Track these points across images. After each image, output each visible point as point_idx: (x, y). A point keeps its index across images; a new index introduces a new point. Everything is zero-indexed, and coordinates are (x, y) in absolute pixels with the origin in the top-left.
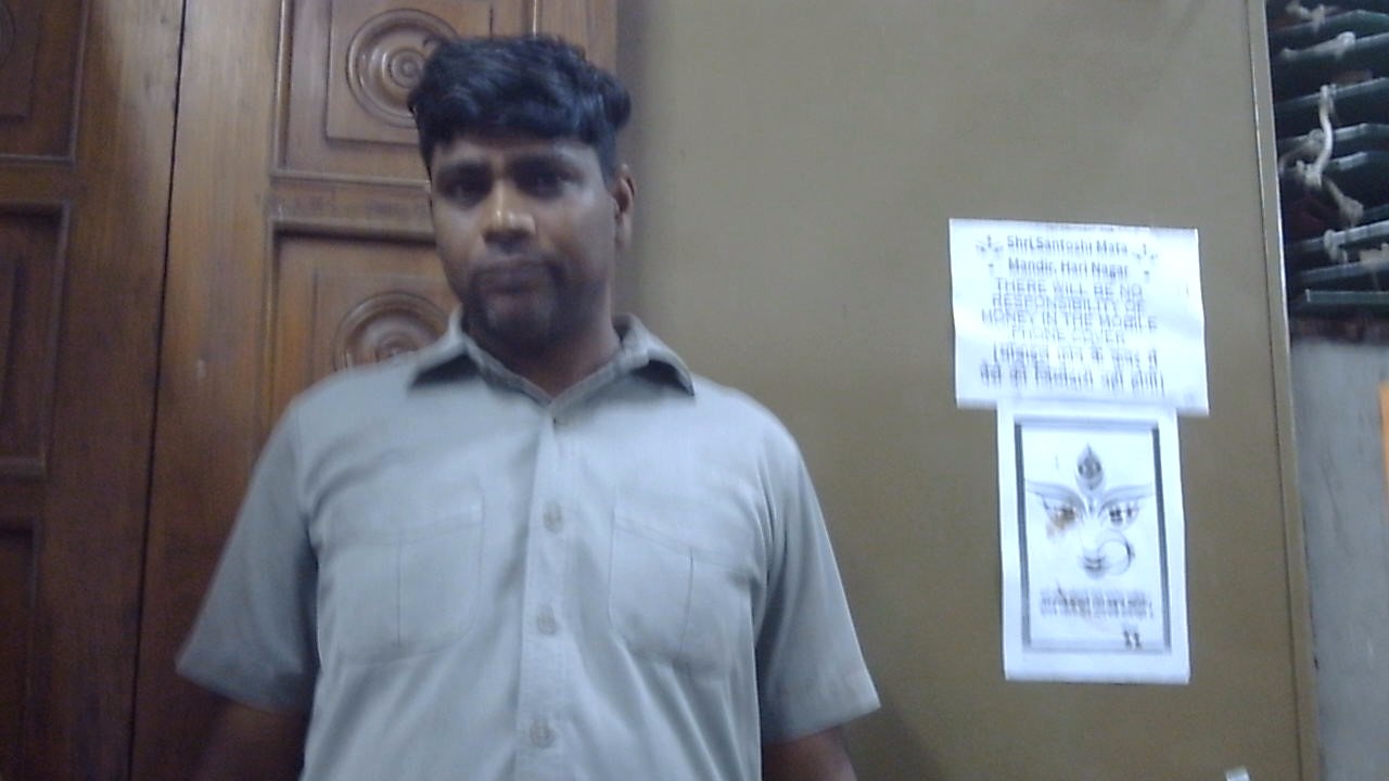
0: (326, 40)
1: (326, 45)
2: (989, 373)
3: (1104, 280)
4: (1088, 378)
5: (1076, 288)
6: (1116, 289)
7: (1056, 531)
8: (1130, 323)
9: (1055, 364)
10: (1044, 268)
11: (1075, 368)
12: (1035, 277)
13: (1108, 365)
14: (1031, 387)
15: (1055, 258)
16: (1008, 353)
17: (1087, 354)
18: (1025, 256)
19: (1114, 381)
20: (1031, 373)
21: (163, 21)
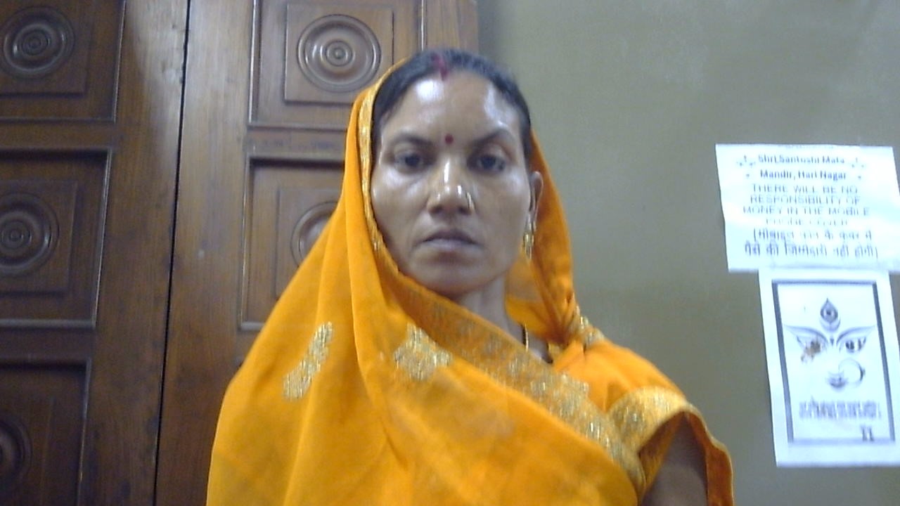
0: (283, 36)
1: (283, 40)
2: (752, 249)
3: (829, 183)
4: (822, 250)
5: (810, 189)
6: (838, 190)
7: (808, 358)
8: (851, 212)
9: (798, 241)
10: (785, 175)
11: (813, 243)
12: (780, 182)
13: (837, 242)
14: (782, 258)
15: (793, 168)
16: (764, 234)
17: (822, 234)
18: (771, 167)
19: (842, 251)
20: (782, 249)
21: (174, 27)
